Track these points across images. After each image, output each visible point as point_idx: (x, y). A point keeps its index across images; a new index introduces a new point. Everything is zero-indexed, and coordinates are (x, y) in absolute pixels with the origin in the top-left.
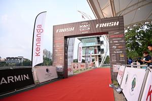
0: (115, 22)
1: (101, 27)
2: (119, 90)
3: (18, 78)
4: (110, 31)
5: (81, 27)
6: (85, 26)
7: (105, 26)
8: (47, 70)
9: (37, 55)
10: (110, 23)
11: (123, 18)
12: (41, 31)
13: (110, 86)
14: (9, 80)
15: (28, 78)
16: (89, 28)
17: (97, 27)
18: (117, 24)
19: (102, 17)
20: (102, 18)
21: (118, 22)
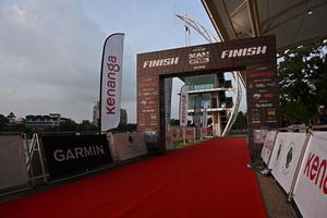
0: (259, 48)
1: (232, 57)
2: (265, 172)
3: (89, 151)
4: (249, 64)
5: (191, 56)
6: (199, 54)
7: (239, 55)
8: (130, 140)
9: (110, 112)
10: (249, 50)
11: (275, 40)
12: (116, 68)
13: (248, 166)
14: (77, 153)
16: (208, 59)
17: (223, 57)
18: (264, 52)
19: (232, 37)
21: (265, 48)
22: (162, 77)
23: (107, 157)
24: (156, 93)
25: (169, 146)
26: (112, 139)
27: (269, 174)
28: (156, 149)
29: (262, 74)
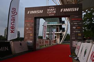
0: (76, 8)
1: (65, 12)
2: (76, 58)
3: (1, 49)
5: (48, 10)
6: (51, 9)
7: (68, 11)
8: (21, 44)
9: (12, 32)
10: (72, 9)
11: (82, 6)
12: (15, 13)
13: (70, 56)
15: (8, 50)
16: (55, 12)
17: (61, 11)
18: (77, 10)
20: (65, 4)
21: (78, 8)
22: (36, 18)
23: (10, 52)
24: (33, 25)
25: (38, 47)
26: (12, 44)
27: (78, 60)
28: (32, 49)
29: (77, 19)
